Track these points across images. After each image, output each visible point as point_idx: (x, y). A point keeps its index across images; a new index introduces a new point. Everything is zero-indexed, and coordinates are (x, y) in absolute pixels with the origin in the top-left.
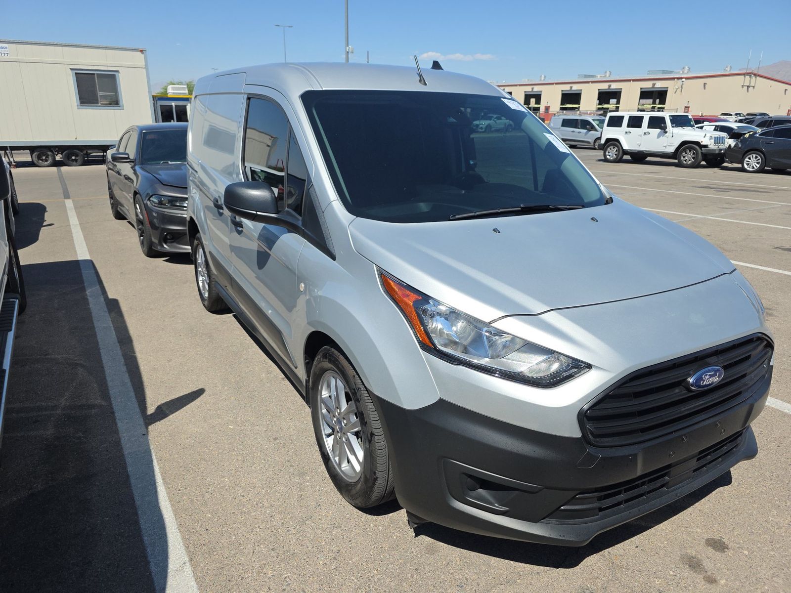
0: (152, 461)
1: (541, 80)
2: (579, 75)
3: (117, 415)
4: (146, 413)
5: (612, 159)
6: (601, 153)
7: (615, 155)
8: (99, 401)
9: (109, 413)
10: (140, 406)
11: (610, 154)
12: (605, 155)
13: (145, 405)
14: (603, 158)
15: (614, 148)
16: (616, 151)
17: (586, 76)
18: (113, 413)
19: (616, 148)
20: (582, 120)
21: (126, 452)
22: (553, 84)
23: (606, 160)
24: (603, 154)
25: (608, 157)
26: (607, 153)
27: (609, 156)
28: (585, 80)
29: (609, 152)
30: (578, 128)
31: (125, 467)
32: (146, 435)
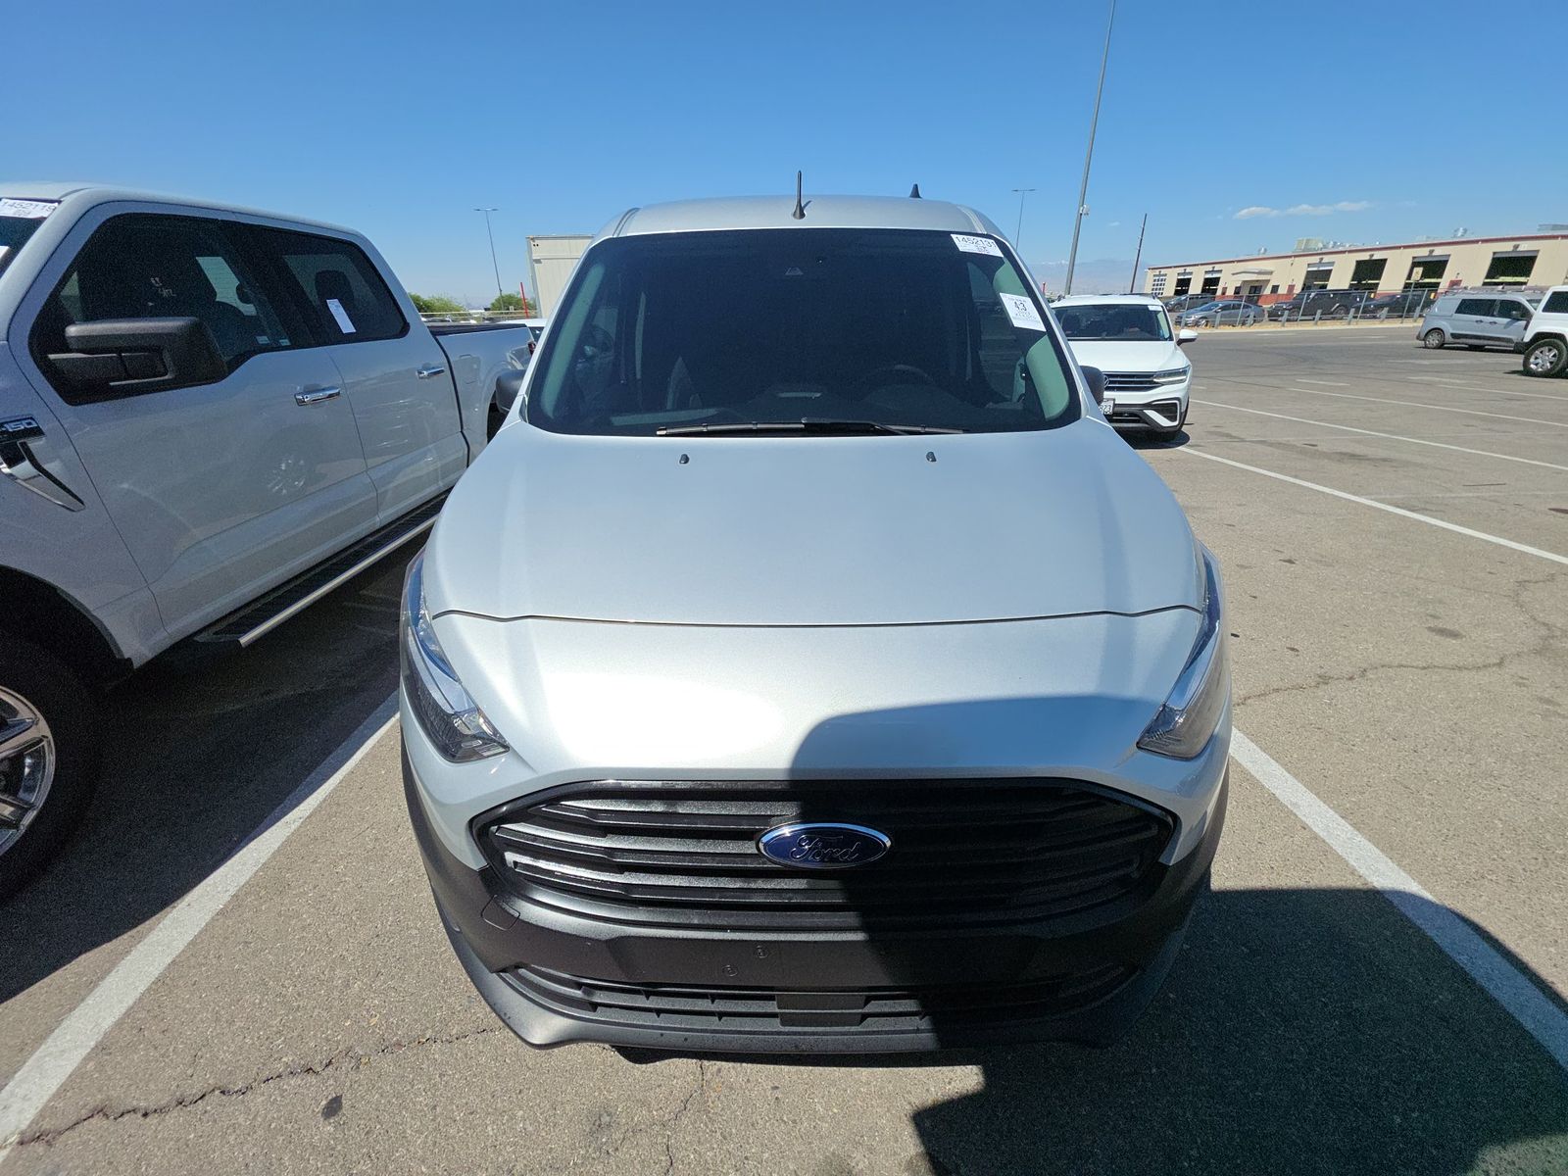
1: (1455, 236)
2: (1540, 226)
5: (1540, 370)
6: (1519, 359)
7: (1548, 364)
11: (1539, 361)
12: (1526, 363)
14: (1521, 368)
15: (1550, 350)
16: (1554, 356)
17: (1555, 227)
19: (1555, 351)
20: (1503, 301)
22: (1477, 242)
23: (1527, 372)
24: (1522, 361)
25: (1532, 366)
26: (1532, 360)
27: (1536, 364)
28: (1550, 233)
29: (1536, 358)
30: (1493, 316)
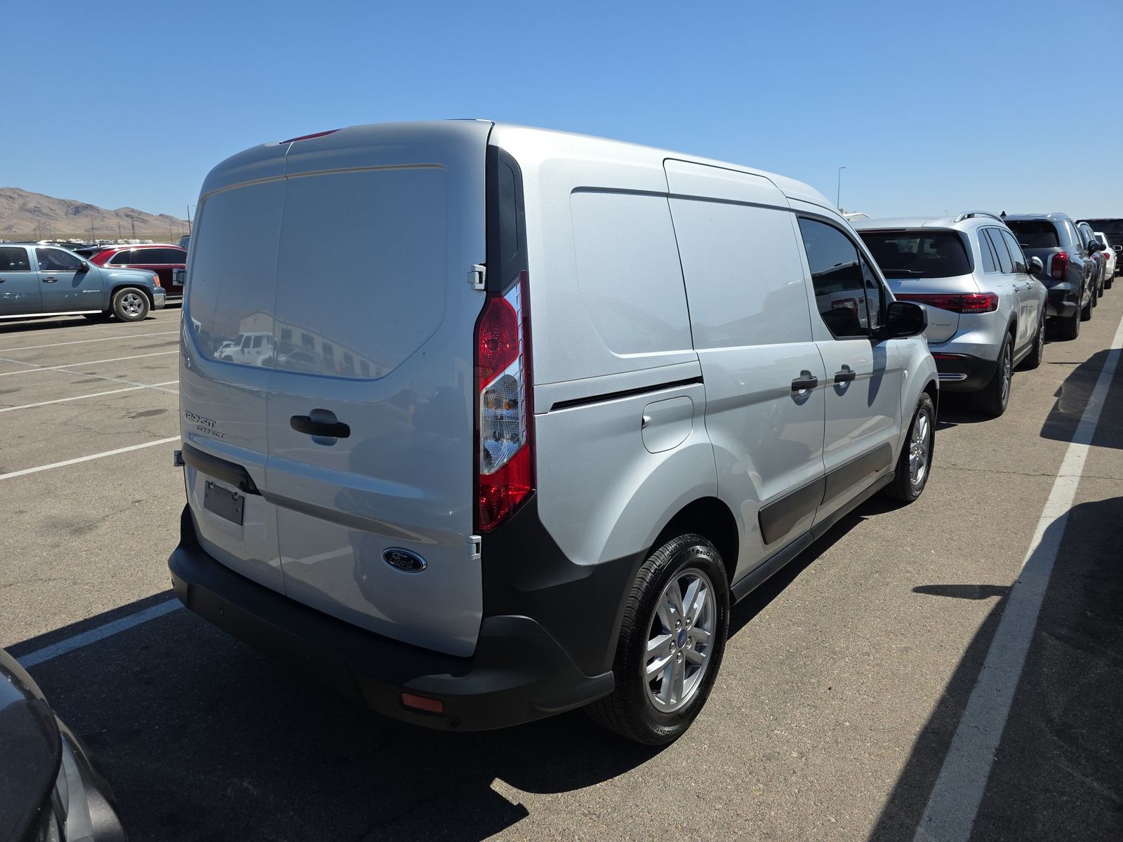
0: (1028, 563)
3: (1036, 613)
4: (1002, 599)
8: (1051, 641)
9: (1045, 620)
10: (1003, 611)
13: (995, 608)
18: (1040, 618)
21: (1047, 579)
31: (1054, 570)
32: (1018, 582)
